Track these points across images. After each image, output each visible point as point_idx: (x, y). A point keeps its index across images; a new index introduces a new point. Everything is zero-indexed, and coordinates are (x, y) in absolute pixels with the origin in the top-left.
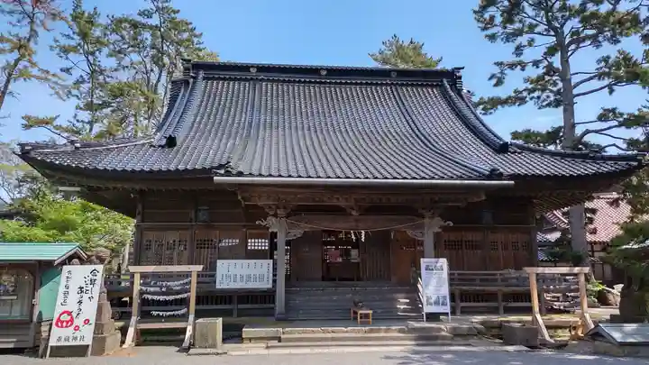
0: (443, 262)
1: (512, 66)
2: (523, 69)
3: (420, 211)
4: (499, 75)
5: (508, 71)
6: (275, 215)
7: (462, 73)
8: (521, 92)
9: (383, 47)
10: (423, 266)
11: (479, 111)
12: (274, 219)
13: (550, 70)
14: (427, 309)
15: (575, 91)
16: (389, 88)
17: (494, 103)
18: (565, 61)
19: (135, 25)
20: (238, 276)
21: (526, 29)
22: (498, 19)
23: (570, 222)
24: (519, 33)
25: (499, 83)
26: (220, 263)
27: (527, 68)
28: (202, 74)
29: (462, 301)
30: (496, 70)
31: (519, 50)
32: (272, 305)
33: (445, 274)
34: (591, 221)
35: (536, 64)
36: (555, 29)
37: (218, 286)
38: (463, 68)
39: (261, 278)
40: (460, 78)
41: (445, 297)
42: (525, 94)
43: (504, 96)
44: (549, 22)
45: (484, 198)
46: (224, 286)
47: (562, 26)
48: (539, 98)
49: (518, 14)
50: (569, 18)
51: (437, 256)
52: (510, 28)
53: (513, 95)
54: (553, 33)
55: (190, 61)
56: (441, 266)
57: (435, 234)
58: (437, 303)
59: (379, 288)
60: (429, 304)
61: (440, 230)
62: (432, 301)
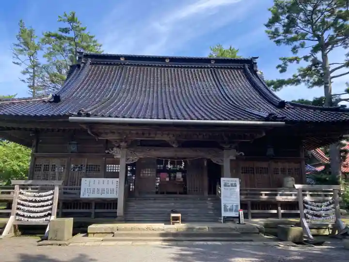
0: (237, 181)
1: (291, 60)
2: (298, 62)
3: (221, 145)
4: (283, 65)
5: (288, 63)
6: (119, 147)
7: (257, 61)
8: (297, 76)
9: (212, 52)
10: (222, 183)
11: (271, 88)
12: (118, 150)
13: (315, 63)
14: (224, 214)
15: (332, 75)
16: (209, 70)
17: (280, 84)
18: (325, 56)
19: (60, 38)
20: (96, 190)
21: (300, 37)
22: (281, 30)
23: (330, 159)
24: (295, 39)
25: (283, 70)
27: (300, 62)
28: (90, 61)
29: (252, 209)
30: (281, 63)
31: (294, 50)
32: (114, 211)
33: (238, 189)
34: (344, 158)
35: (306, 58)
36: (318, 36)
37: (82, 196)
38: (257, 58)
39: (112, 191)
40: (256, 63)
41: (237, 206)
42: (300, 77)
43: (286, 79)
44: (314, 31)
45: (264, 134)
46: (86, 196)
47: (322, 34)
48: (308, 81)
49: (294, 27)
50: (326, 29)
51: (233, 176)
52: (289, 36)
53: (292, 78)
54: (316, 39)
55: (82, 53)
56: (235, 183)
57: (231, 160)
58: (231, 210)
59: (185, 199)
60: (226, 210)
61: (235, 158)
62: (228, 208)
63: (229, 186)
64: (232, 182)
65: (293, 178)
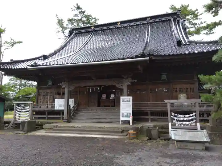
0: (130, 98)
10: (121, 100)
12: (64, 83)
14: (122, 119)
20: (62, 105)
26: (56, 100)
28: (75, 32)
33: (131, 103)
41: (130, 114)
46: (58, 109)
51: (128, 95)
56: (130, 100)
57: (128, 86)
58: (126, 116)
59: (114, 109)
60: (123, 117)
61: (130, 84)
62: (124, 115)
63: (125, 102)
64: (127, 99)
65: (185, 95)
